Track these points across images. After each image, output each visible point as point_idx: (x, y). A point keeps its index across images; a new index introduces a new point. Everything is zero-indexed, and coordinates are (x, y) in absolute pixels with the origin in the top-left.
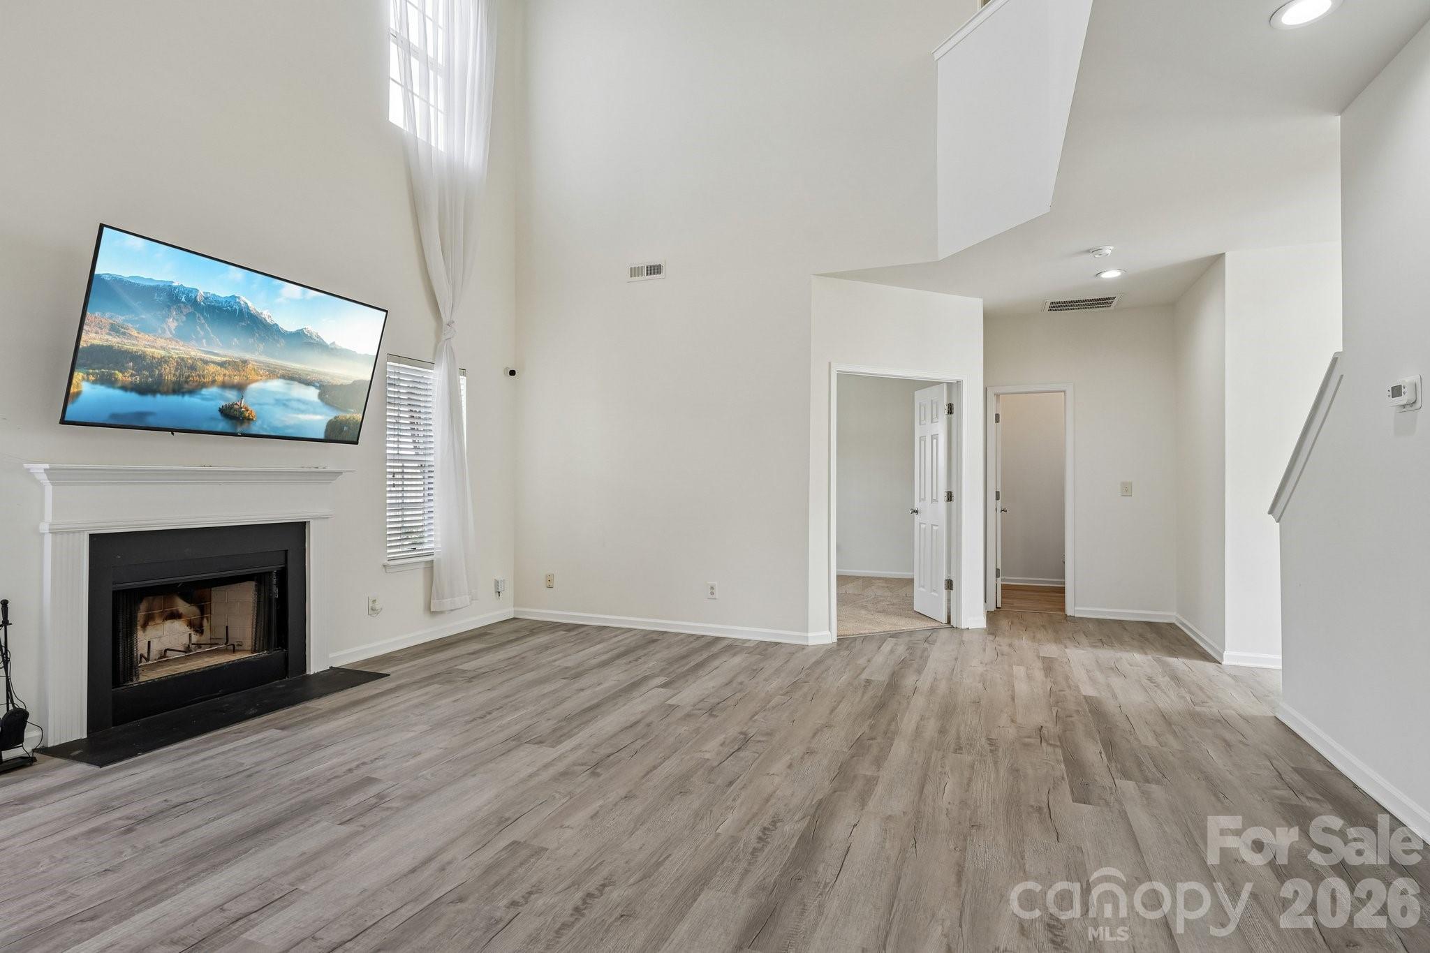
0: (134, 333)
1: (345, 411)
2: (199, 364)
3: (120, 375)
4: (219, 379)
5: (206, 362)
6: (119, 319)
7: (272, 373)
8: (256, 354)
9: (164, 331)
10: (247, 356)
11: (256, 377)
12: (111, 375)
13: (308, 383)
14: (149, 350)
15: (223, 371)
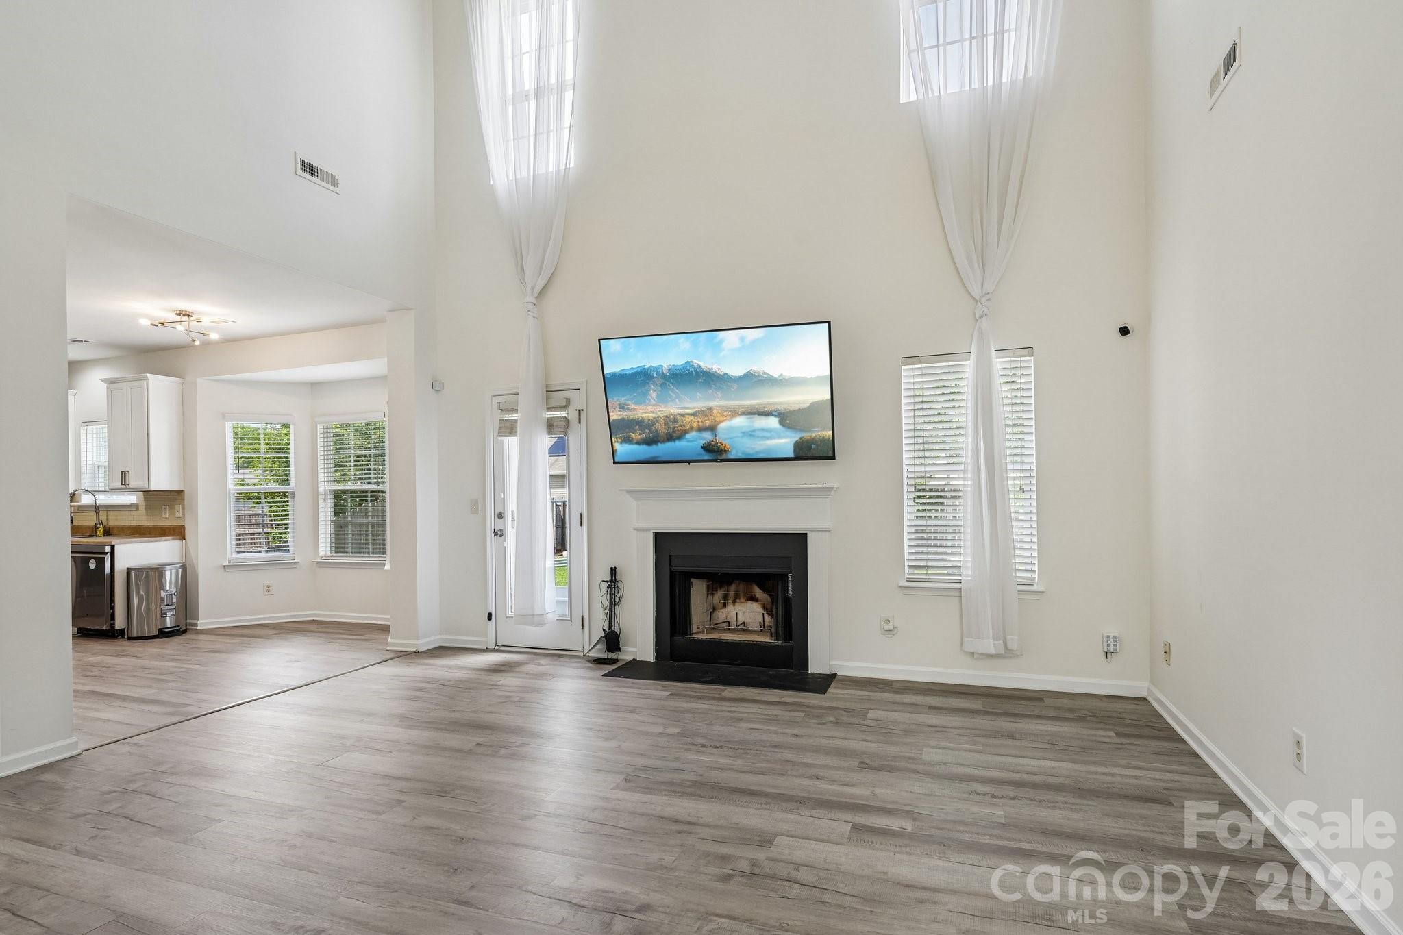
0: (633, 406)
1: (809, 431)
2: (678, 417)
3: (633, 435)
4: (695, 425)
5: (683, 415)
6: (622, 400)
7: (734, 413)
8: (716, 401)
9: (650, 401)
10: (711, 404)
11: (722, 419)
12: (629, 436)
13: (767, 414)
14: (644, 415)
15: (696, 419)
